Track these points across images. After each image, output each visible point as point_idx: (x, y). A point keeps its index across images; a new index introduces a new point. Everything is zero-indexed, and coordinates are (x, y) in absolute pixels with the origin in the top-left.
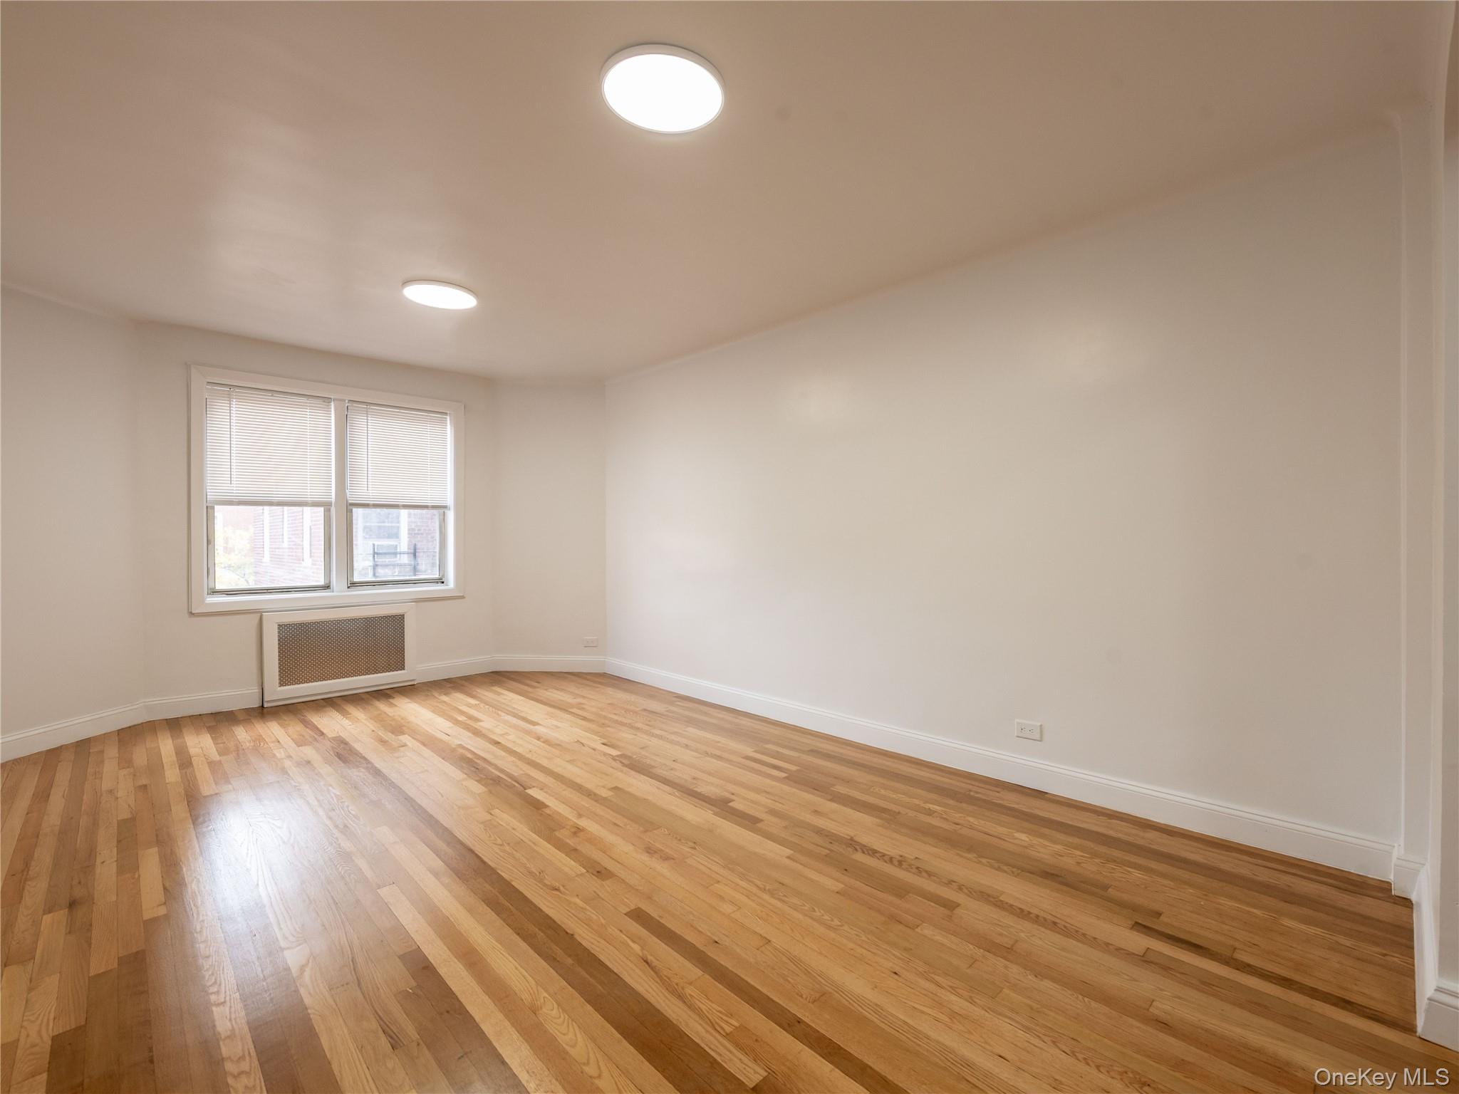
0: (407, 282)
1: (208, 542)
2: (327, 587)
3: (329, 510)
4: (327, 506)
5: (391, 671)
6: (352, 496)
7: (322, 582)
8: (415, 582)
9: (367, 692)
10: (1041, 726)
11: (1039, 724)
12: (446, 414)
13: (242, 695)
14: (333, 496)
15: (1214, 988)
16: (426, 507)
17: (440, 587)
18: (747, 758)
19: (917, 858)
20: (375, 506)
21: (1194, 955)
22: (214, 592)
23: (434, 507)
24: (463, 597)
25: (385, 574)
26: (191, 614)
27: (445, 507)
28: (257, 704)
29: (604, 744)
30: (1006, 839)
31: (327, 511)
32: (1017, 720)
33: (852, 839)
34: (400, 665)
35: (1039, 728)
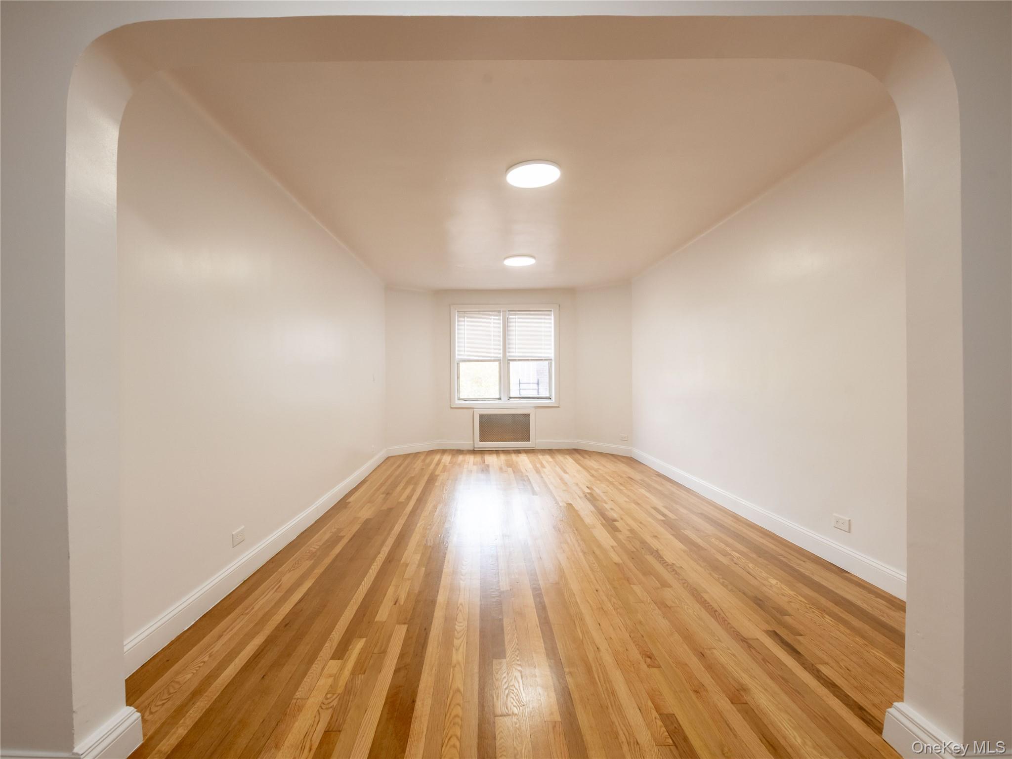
0: (505, 258)
1: (458, 378)
2: (500, 399)
3: (501, 363)
4: (499, 360)
5: (524, 441)
6: (510, 355)
7: (498, 397)
8: (538, 398)
9: (513, 450)
10: (850, 520)
11: (848, 519)
12: (551, 311)
13: (467, 445)
14: (502, 356)
15: (768, 664)
16: (541, 360)
17: (549, 401)
18: (655, 509)
19: (681, 567)
20: (519, 360)
21: (785, 652)
22: (460, 399)
23: (546, 360)
24: (559, 407)
25: (524, 394)
26: (451, 408)
27: (551, 359)
28: (472, 449)
29: (587, 487)
30: (758, 578)
31: (500, 363)
32: (835, 514)
33: (657, 551)
34: (528, 440)
35: (847, 522)
